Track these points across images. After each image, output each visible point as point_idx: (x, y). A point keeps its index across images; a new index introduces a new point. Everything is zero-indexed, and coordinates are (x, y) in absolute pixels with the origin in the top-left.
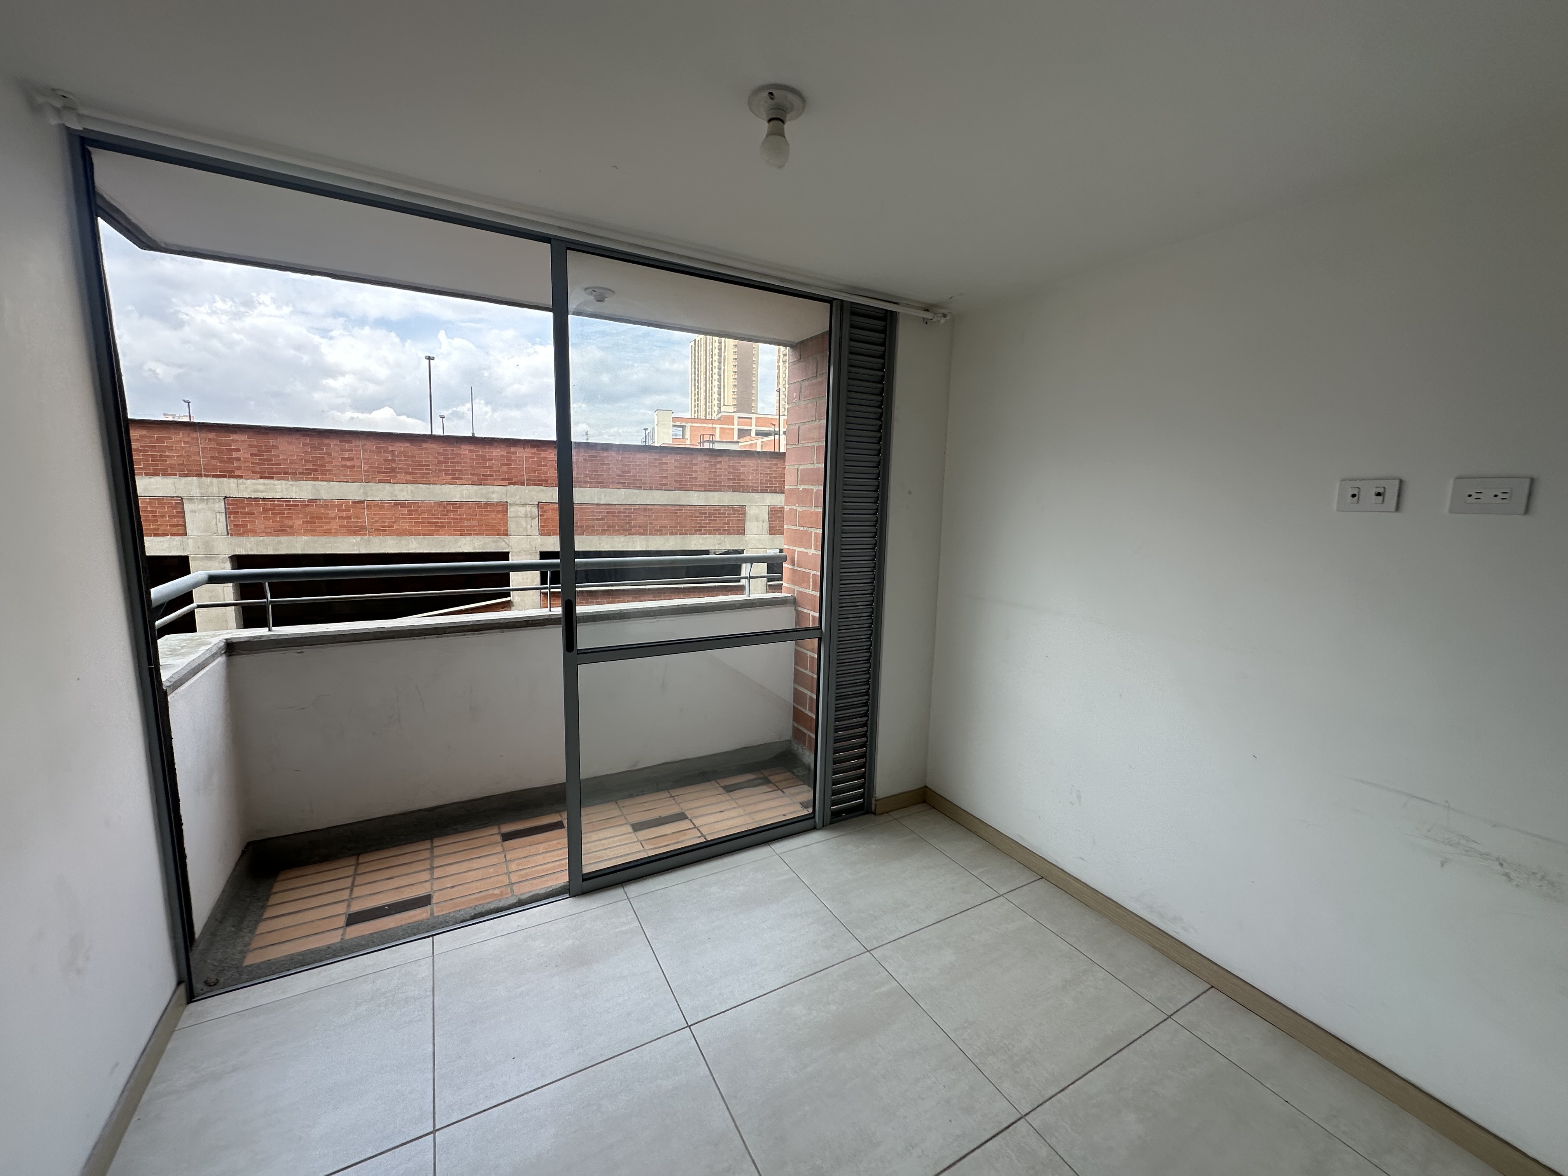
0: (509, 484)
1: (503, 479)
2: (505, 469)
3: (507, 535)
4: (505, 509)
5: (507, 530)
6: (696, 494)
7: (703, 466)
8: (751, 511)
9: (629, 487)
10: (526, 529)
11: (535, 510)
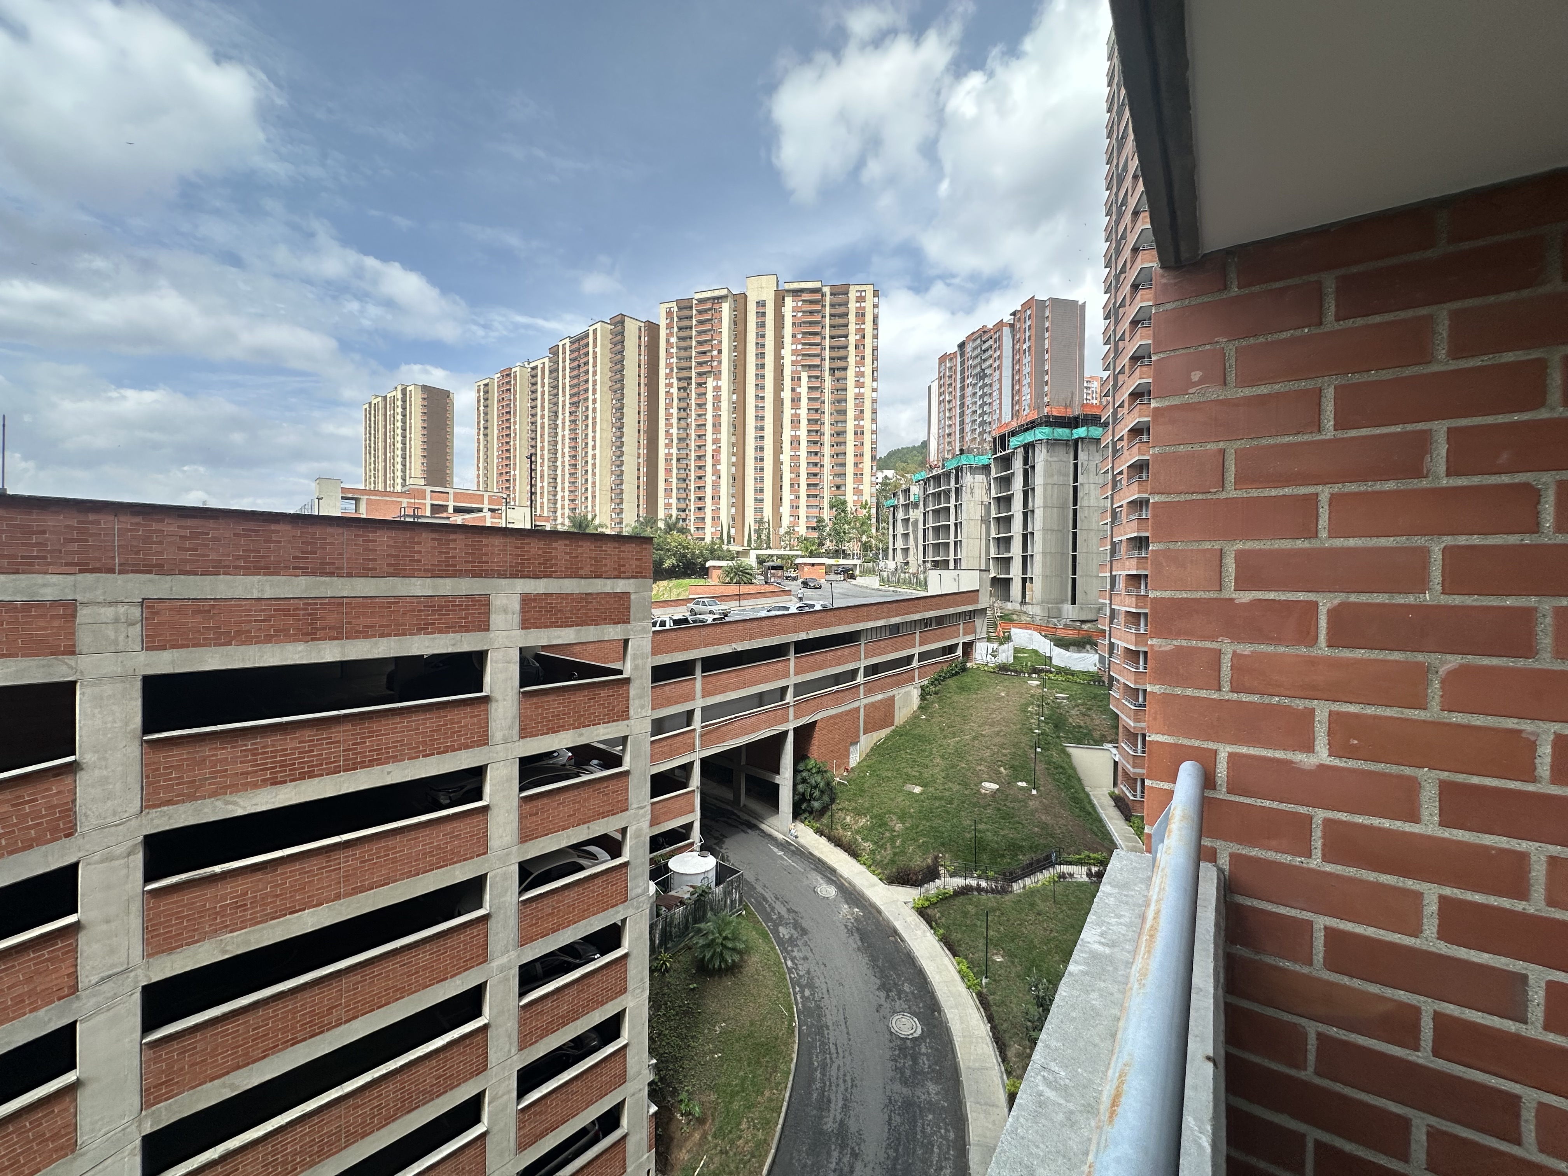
0: (81, 571)
1: (67, 564)
2: (75, 547)
3: (73, 653)
4: (69, 612)
5: (74, 645)
6: (419, 582)
7: (429, 545)
8: (497, 602)
9: (314, 574)
10: (116, 642)
11: (136, 612)
